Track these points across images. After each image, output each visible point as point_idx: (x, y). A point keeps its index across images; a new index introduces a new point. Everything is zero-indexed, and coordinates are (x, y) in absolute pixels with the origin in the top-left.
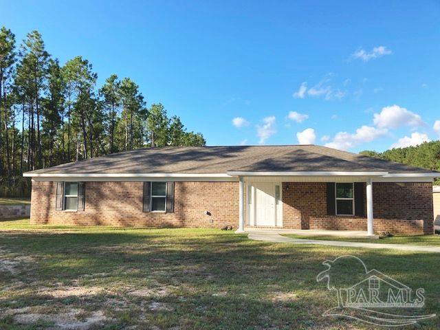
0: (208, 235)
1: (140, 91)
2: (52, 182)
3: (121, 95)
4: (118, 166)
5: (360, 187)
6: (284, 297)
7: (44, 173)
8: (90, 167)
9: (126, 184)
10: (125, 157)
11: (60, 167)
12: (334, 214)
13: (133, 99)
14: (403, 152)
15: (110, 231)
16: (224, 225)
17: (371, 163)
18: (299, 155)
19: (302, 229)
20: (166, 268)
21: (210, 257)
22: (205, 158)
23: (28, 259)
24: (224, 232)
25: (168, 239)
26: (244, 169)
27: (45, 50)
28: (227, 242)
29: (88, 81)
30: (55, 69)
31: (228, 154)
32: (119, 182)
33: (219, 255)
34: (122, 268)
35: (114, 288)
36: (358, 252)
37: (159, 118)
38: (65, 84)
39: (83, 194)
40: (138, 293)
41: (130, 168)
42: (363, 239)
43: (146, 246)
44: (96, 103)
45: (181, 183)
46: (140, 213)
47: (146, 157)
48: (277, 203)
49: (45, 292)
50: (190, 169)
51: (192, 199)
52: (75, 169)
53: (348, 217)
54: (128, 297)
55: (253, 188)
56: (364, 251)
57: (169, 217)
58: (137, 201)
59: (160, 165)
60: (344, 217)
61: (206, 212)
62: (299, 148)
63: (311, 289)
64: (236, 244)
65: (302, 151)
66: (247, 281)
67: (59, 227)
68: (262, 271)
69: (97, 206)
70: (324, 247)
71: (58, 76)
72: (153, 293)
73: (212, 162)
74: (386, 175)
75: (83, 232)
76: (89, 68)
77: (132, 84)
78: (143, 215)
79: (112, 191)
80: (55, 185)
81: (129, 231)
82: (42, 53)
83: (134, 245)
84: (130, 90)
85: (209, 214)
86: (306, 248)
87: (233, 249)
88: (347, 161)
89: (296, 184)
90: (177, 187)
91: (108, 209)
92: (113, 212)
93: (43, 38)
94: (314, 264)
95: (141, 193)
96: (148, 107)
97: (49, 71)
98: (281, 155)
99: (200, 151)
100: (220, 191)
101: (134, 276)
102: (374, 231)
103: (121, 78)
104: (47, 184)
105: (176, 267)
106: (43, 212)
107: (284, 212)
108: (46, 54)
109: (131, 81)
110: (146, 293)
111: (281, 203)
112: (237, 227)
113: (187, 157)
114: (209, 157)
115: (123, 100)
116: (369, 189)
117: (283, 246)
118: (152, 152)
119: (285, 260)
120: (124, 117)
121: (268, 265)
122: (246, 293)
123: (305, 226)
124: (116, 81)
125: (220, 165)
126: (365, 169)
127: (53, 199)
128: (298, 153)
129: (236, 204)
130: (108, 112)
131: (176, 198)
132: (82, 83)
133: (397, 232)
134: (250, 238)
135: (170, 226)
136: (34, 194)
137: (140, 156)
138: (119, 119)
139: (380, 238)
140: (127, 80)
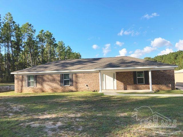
0: (88, 94)
1: (53, 36)
2: (23, 76)
3: (46, 38)
4: (49, 68)
5: (146, 73)
6: (122, 115)
7: (20, 72)
8: (38, 69)
9: (53, 75)
10: (52, 64)
11: (26, 70)
12: (137, 84)
13: (50, 40)
14: (162, 57)
15: (48, 95)
16: (93, 90)
17: (150, 63)
18: (122, 61)
19: (124, 90)
20: (76, 107)
21: (91, 102)
22: (84, 64)
23: (22, 106)
24: (94, 93)
25: (73, 96)
26: (101, 67)
27: (13, 20)
28: (96, 96)
29: (32, 33)
30: (17, 28)
31: (93, 62)
32: (50, 74)
33: (95, 101)
34: (60, 108)
35: (61, 114)
36: (147, 98)
37: (62, 47)
38: (22, 35)
39: (36, 80)
40: (70, 116)
41: (55, 69)
42: (149, 93)
43: (65, 99)
44: (35, 42)
45: (75, 74)
46: (59, 86)
47: (60, 64)
48: (114, 80)
49: (36, 117)
50: (79, 68)
51: (80, 80)
52: (32, 70)
53: (142, 85)
54: (67, 117)
55: (104, 75)
56: (149, 97)
57: (71, 88)
58: (58, 82)
59: (67, 67)
60: (141, 85)
61: (86, 85)
62: (121, 58)
63: (132, 111)
64: (100, 97)
65: (123, 59)
66: (108, 110)
67: (27, 94)
68: (112, 106)
69: (42, 85)
70: (134, 96)
71: (19, 31)
72: (75, 115)
73: (88, 65)
74: (156, 68)
75: (38, 95)
76: (32, 27)
77: (50, 33)
78: (61, 87)
79: (48, 78)
80: (24, 77)
81: (56, 94)
82: (12, 22)
83: (60, 99)
84: (49, 36)
85: (87, 86)
86: (127, 97)
87: (99, 99)
88: (141, 63)
89: (121, 72)
90: (74, 75)
91: (47, 85)
92: (49, 87)
93: (12, 16)
94: (131, 103)
95: (59, 78)
96: (57, 42)
97: (15, 29)
98: (115, 61)
99: (82, 61)
100: (91, 76)
101: (66, 110)
102: (153, 89)
103: (45, 31)
104: (21, 76)
105: (80, 106)
106: (20, 88)
107: (117, 83)
108: (14, 22)
109: (49, 32)
110: (73, 115)
111: (115, 80)
112: (99, 90)
113: (77, 63)
114: (86, 63)
115: (46, 40)
116: (150, 73)
117: (118, 97)
118: (63, 62)
119: (120, 102)
120: (47, 47)
121: (114, 104)
122: (109, 114)
123: (125, 89)
124: (43, 32)
125: (90, 66)
126: (148, 66)
127: (24, 83)
128: (122, 60)
129: (98, 81)
130: (40, 45)
131: (74, 80)
132: (29, 34)
133: (161, 89)
134: (104, 94)
135: (72, 91)
136: (16, 81)
137: (58, 64)
138: (45, 48)
139: (155, 92)
140: (48, 32)
